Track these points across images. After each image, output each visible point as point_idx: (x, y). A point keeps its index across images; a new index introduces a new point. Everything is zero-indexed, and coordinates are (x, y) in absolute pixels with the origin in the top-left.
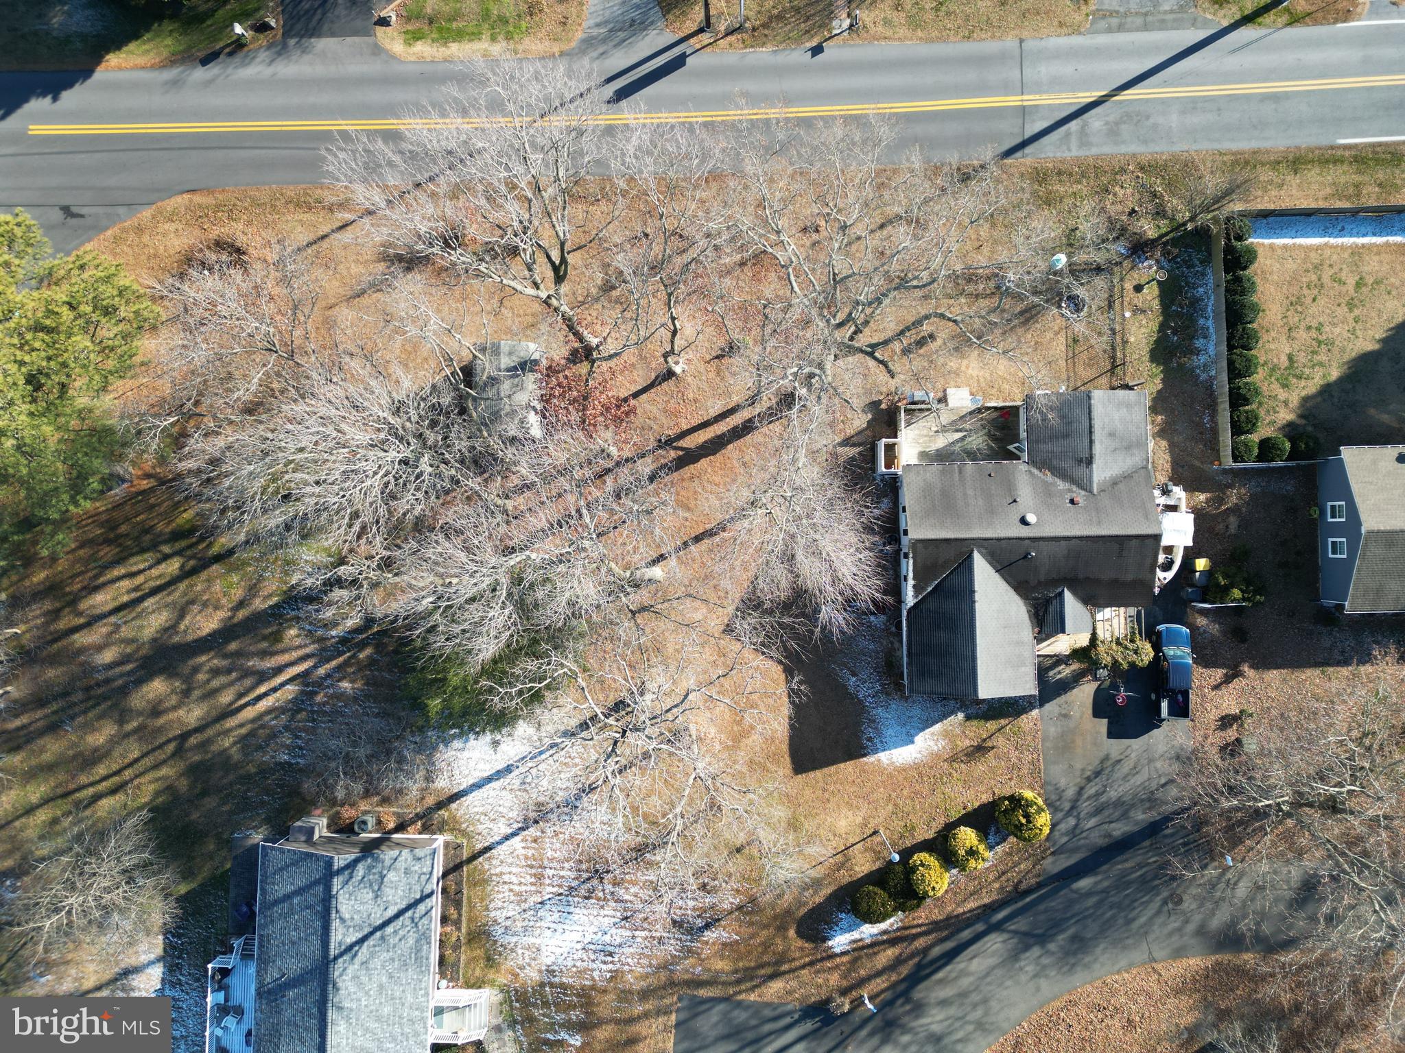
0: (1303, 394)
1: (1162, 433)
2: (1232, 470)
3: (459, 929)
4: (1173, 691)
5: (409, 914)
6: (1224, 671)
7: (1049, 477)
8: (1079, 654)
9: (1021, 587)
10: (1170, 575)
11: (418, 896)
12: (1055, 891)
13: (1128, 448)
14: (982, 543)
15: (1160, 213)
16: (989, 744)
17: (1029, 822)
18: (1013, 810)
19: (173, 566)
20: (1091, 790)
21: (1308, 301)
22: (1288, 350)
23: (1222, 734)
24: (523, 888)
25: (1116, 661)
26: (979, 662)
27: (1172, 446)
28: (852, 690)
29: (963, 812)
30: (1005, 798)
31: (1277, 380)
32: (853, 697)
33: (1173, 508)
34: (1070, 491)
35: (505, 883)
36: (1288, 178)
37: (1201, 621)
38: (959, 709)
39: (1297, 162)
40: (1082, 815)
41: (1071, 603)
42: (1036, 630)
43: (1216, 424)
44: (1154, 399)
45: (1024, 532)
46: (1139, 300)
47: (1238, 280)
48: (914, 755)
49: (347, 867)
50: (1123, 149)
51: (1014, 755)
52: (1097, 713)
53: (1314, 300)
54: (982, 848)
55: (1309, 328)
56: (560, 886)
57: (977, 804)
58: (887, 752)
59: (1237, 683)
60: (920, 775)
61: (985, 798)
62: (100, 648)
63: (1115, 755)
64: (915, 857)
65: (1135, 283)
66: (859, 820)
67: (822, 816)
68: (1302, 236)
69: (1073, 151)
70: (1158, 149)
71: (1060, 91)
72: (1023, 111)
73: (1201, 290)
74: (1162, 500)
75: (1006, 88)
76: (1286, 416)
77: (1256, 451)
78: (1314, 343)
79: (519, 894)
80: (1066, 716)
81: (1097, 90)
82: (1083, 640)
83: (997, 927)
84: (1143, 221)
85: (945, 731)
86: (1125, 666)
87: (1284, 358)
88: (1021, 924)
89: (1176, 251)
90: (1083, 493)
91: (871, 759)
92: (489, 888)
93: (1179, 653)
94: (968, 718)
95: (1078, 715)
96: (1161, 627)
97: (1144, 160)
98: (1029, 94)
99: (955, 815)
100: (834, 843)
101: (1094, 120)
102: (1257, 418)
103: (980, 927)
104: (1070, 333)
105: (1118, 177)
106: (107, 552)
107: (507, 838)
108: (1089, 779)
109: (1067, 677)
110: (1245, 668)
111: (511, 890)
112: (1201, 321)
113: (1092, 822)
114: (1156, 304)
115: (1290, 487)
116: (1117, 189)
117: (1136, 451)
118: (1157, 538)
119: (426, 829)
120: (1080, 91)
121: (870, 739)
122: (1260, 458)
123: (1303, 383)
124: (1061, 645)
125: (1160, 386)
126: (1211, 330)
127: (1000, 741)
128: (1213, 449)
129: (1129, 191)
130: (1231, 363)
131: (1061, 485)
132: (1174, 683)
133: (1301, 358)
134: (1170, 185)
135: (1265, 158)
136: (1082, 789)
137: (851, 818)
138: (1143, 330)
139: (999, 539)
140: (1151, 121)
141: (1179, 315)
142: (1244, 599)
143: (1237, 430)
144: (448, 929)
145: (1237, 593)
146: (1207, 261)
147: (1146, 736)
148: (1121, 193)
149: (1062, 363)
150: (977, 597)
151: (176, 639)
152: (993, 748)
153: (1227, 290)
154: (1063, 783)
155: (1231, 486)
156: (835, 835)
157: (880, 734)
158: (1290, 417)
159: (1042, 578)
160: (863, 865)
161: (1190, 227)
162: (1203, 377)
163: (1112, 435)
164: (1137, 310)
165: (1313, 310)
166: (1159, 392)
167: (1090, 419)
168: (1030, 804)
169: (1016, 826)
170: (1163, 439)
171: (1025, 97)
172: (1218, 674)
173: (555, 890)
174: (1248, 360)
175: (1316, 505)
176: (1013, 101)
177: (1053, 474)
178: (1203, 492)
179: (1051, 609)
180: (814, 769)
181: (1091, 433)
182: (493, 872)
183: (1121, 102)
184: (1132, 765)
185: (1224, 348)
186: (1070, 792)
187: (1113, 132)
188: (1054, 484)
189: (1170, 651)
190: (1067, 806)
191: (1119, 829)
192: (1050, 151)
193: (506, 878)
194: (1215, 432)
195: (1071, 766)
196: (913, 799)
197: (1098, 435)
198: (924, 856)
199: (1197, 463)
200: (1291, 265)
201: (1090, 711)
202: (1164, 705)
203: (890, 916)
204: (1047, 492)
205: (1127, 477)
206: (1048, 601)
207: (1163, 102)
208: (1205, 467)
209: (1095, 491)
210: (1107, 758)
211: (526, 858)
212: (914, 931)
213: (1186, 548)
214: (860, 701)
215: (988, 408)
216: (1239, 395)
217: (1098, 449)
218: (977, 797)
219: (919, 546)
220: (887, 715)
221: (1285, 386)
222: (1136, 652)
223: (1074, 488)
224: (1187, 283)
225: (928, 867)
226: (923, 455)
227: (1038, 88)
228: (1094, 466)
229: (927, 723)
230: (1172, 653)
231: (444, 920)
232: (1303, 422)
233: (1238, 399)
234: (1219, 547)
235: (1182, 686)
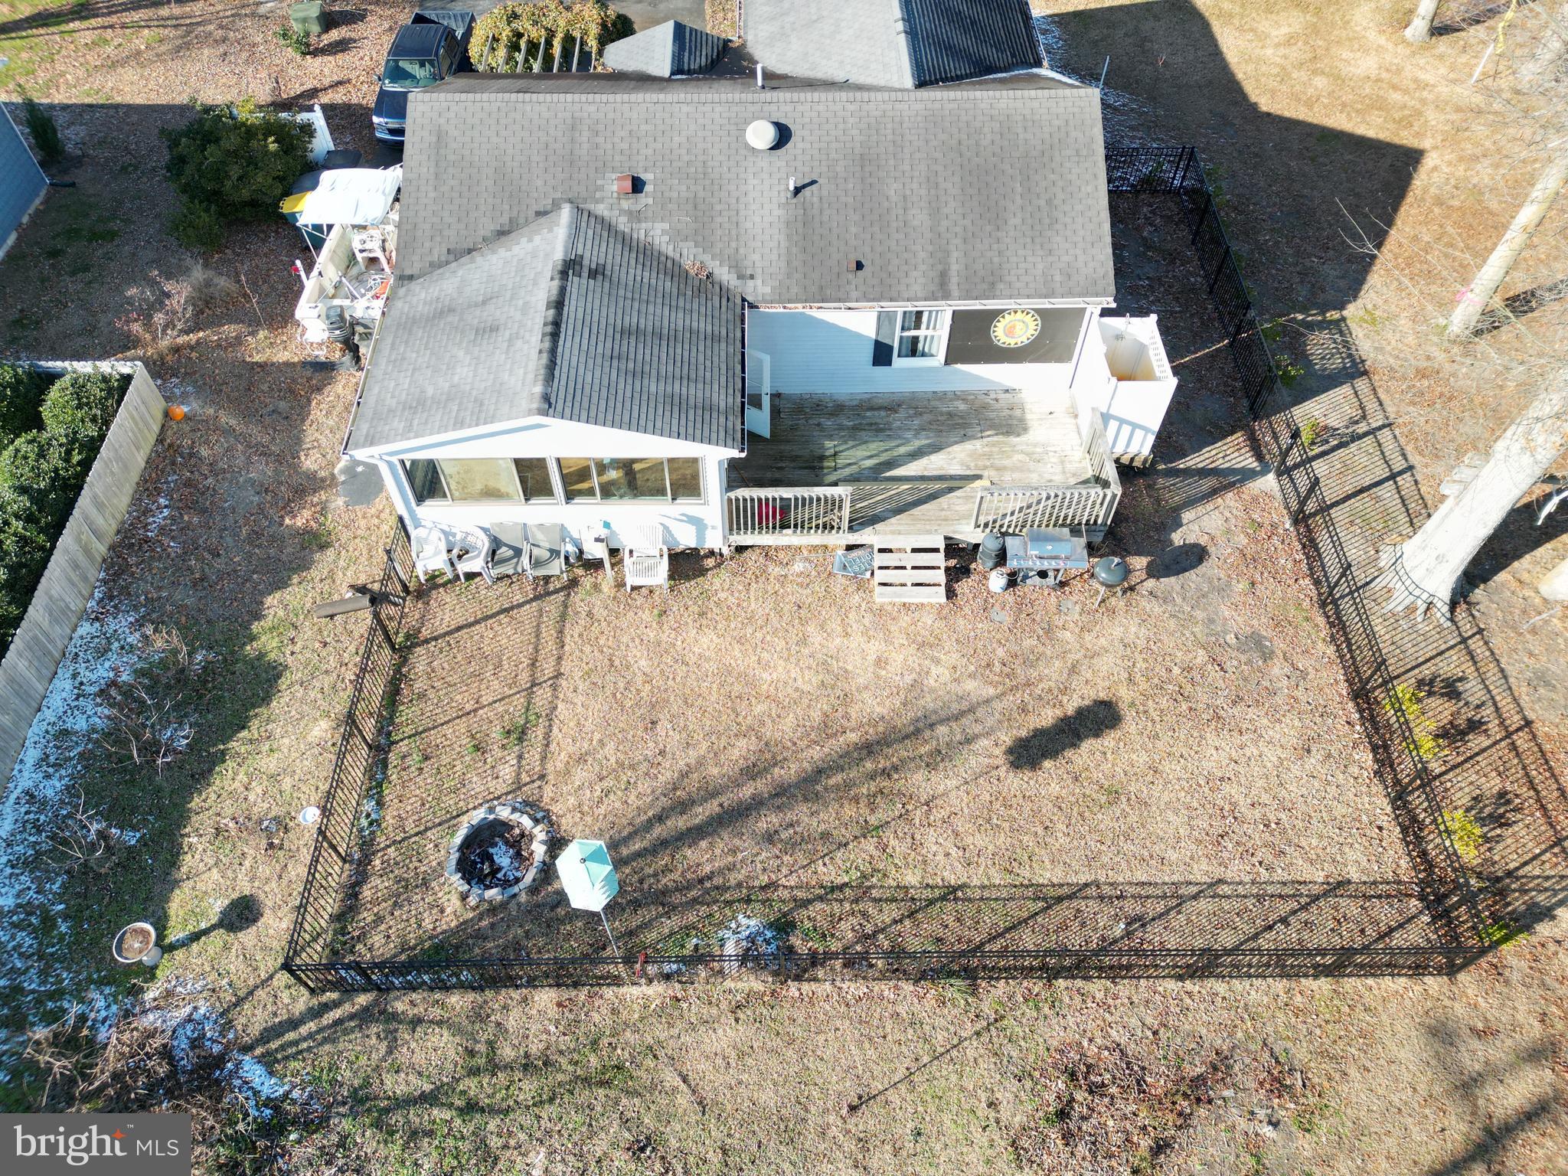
7: (690, 257)
27: (289, 456)
34: (636, 216)
41: (654, 62)
42: (736, 44)
43: (136, 501)
45: (783, 106)
46: (251, 871)
59: (298, 90)
90: (601, 209)
104: (533, 756)
114: (196, 851)
131: (658, 234)
138: (270, 764)
159: (726, 81)
163: (488, 331)
164: (270, 832)
167: (553, 351)
177: (676, 263)
179: (704, 61)
180: (1147, 3)
181: (556, 324)
188: (676, 235)
197: (539, 315)
199: (231, 419)
205: (465, 252)
206: (708, 71)
209: (566, 213)
217: (545, 289)
223: (623, 224)
226: (1004, 426)
228: (559, 257)
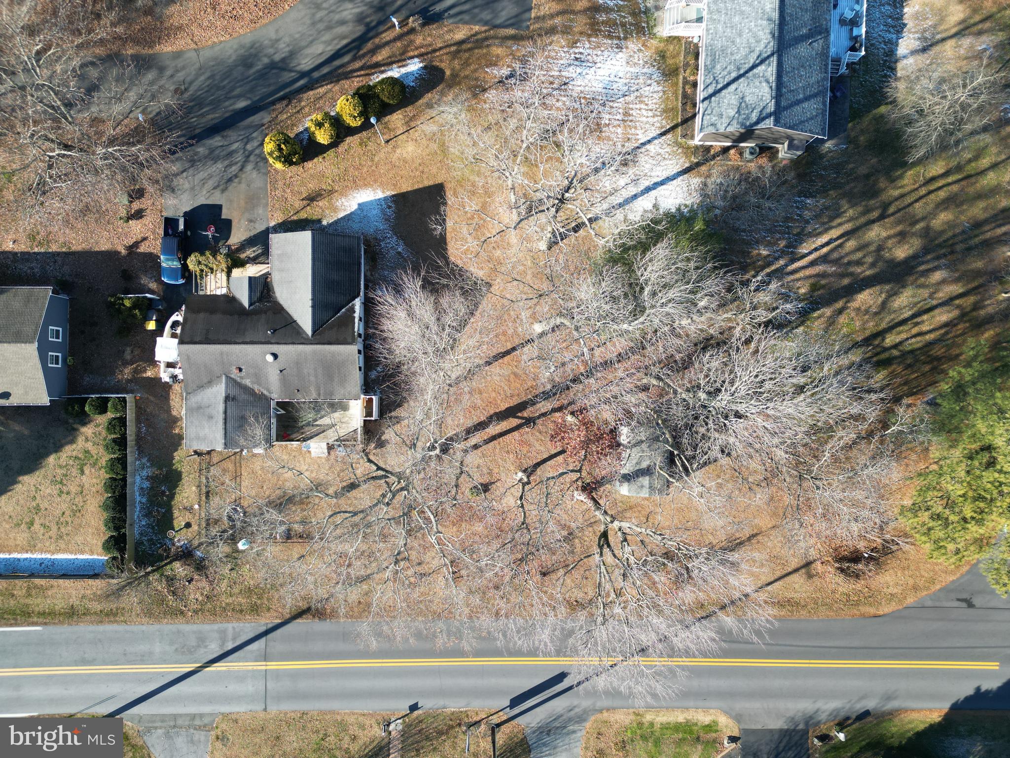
0: (74, 446)
1: (175, 420)
2: (127, 393)
3: (684, 78)
4: (175, 236)
5: (719, 86)
6: (139, 250)
7: (256, 388)
8: (241, 264)
9: (279, 310)
10: (174, 318)
11: (713, 98)
12: (262, 99)
13: (199, 408)
14: (306, 341)
15: (171, 580)
16: (305, 202)
17: (279, 145)
18: (290, 155)
19: (890, 340)
20: (234, 169)
21: (67, 513)
22: (84, 478)
23: (142, 206)
24: (638, 106)
25: (214, 256)
26: (310, 257)
27: (168, 410)
28: (401, 242)
29: (325, 155)
30: (295, 164)
31: (92, 456)
32: (401, 237)
33: (170, 365)
34: (241, 378)
35: (651, 110)
36: (78, 602)
37: (153, 286)
38: (326, 227)
39: (72, 614)
40: (242, 151)
41: (244, 297)
42: (269, 280)
43: (137, 426)
44: (180, 444)
45: (275, 348)
46: (188, 517)
47: (117, 528)
48: (358, 195)
49: (764, 119)
50: (195, 627)
51: (288, 195)
52: (228, 223)
53: (64, 513)
54: (313, 129)
55: (68, 493)
56: (612, 107)
57: (316, 160)
58: (377, 198)
59: (131, 242)
60: (355, 182)
61: (309, 165)
62: (943, 282)
63: (217, 193)
64: (360, 123)
65: (190, 530)
66: (398, 151)
67: (424, 154)
68: (70, 560)
69: (231, 627)
70: (170, 627)
71: (239, 671)
72: (266, 657)
73: (143, 523)
74: (177, 371)
75: (278, 675)
76: (87, 430)
77: (109, 405)
78: (65, 482)
79: (641, 102)
80: (251, 221)
81: (212, 672)
82: (236, 272)
83: (304, 75)
84: (183, 574)
85: (336, 212)
86: (207, 253)
87: (87, 471)
88: (287, 76)
89: (160, 551)
90: (232, 376)
91: (389, 193)
92: (662, 106)
93: (168, 263)
94: (319, 221)
95: (242, 221)
96: (181, 281)
97: (180, 619)
98: (261, 671)
99: (331, 153)
100: (417, 134)
101: (215, 650)
102: (108, 429)
103: (316, 75)
105: (199, 607)
106: (938, 351)
107: (649, 142)
108: (236, 176)
109: (249, 248)
110: (124, 252)
111: (647, 105)
112: (144, 500)
113: (235, 146)
114: (176, 513)
115: (87, 380)
116: (200, 598)
117: (194, 405)
118: (181, 342)
119: (708, 149)
120: (225, 671)
121: (389, 207)
122: (107, 400)
123: (74, 454)
124: (253, 270)
125: (175, 454)
126: (137, 494)
127: (298, 204)
128: (140, 408)
129: (192, 596)
130: (125, 468)
131: (248, 382)
132: (174, 242)
133: (75, 472)
134: (162, 601)
135: (93, 618)
136: (241, 170)
137: (404, 152)
138: (186, 495)
139: (293, 343)
140: (174, 648)
141: (160, 505)
142: (122, 299)
143: (122, 421)
144: (692, 78)
145: (127, 303)
146: (139, 544)
147: (195, 205)
148: (198, 596)
149: (244, 473)
150: (310, 303)
151: (887, 287)
152: (303, 200)
153: (125, 521)
154: (254, 174)
155: (128, 381)
156: (416, 140)
157: (383, 211)
158: (84, 430)
159: (263, 316)
160: (396, 119)
161: (150, 569)
162: (144, 460)
163: (211, 417)
164: (190, 509)
165: (64, 506)
166: (176, 450)
167: (225, 429)
168: (278, 158)
169: (288, 143)
170: (174, 416)
171: (264, 668)
172: (143, 249)
173: (615, 105)
174: (112, 470)
175: (69, 366)
176: (273, 666)
177: (253, 390)
178: (148, 378)
179: (258, 294)
180: (430, 187)
181: (225, 419)
182: (660, 118)
183: (195, 662)
184: (206, 185)
185: (129, 480)
186: (249, 167)
187: (202, 640)
188: (253, 383)
189: (176, 264)
190: (252, 158)
191: (216, 141)
192: (248, 627)
193: (650, 113)
194: (138, 420)
195: (249, 186)
196: (360, 164)
197: (221, 417)
198: (355, 123)
199: (152, 398)
200: (79, 539)
201: (234, 224)
202: (181, 227)
203: (379, 82)
204: (258, 377)
205: (201, 387)
206: (260, 300)
207: (165, 662)
208: (146, 396)
209: (224, 377)
210: (223, 191)
211: (636, 128)
212: (362, 72)
213: (162, 336)
214: (396, 234)
215: (298, 441)
216: (119, 445)
217: (221, 407)
218: (316, 165)
219: (350, 340)
220: (377, 224)
221: (87, 452)
222: (199, 263)
223: (239, 380)
224: (153, 528)
225: (351, 115)
226: (345, 408)
227: (254, 674)
228: (224, 395)
229: (348, 218)
230: (175, 263)
231: (695, 85)
232: (75, 426)
233: (121, 443)
234: (138, 338)
235: (168, 239)
